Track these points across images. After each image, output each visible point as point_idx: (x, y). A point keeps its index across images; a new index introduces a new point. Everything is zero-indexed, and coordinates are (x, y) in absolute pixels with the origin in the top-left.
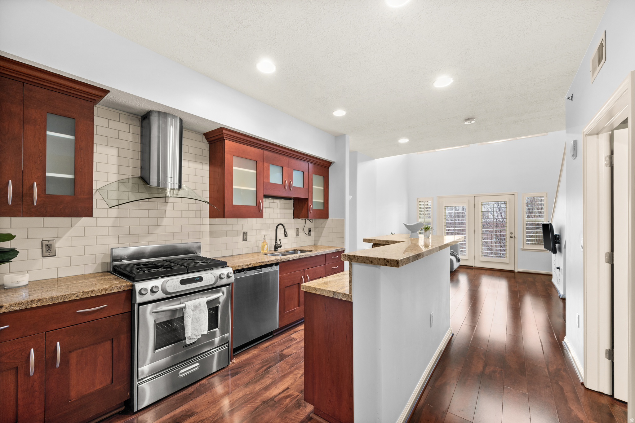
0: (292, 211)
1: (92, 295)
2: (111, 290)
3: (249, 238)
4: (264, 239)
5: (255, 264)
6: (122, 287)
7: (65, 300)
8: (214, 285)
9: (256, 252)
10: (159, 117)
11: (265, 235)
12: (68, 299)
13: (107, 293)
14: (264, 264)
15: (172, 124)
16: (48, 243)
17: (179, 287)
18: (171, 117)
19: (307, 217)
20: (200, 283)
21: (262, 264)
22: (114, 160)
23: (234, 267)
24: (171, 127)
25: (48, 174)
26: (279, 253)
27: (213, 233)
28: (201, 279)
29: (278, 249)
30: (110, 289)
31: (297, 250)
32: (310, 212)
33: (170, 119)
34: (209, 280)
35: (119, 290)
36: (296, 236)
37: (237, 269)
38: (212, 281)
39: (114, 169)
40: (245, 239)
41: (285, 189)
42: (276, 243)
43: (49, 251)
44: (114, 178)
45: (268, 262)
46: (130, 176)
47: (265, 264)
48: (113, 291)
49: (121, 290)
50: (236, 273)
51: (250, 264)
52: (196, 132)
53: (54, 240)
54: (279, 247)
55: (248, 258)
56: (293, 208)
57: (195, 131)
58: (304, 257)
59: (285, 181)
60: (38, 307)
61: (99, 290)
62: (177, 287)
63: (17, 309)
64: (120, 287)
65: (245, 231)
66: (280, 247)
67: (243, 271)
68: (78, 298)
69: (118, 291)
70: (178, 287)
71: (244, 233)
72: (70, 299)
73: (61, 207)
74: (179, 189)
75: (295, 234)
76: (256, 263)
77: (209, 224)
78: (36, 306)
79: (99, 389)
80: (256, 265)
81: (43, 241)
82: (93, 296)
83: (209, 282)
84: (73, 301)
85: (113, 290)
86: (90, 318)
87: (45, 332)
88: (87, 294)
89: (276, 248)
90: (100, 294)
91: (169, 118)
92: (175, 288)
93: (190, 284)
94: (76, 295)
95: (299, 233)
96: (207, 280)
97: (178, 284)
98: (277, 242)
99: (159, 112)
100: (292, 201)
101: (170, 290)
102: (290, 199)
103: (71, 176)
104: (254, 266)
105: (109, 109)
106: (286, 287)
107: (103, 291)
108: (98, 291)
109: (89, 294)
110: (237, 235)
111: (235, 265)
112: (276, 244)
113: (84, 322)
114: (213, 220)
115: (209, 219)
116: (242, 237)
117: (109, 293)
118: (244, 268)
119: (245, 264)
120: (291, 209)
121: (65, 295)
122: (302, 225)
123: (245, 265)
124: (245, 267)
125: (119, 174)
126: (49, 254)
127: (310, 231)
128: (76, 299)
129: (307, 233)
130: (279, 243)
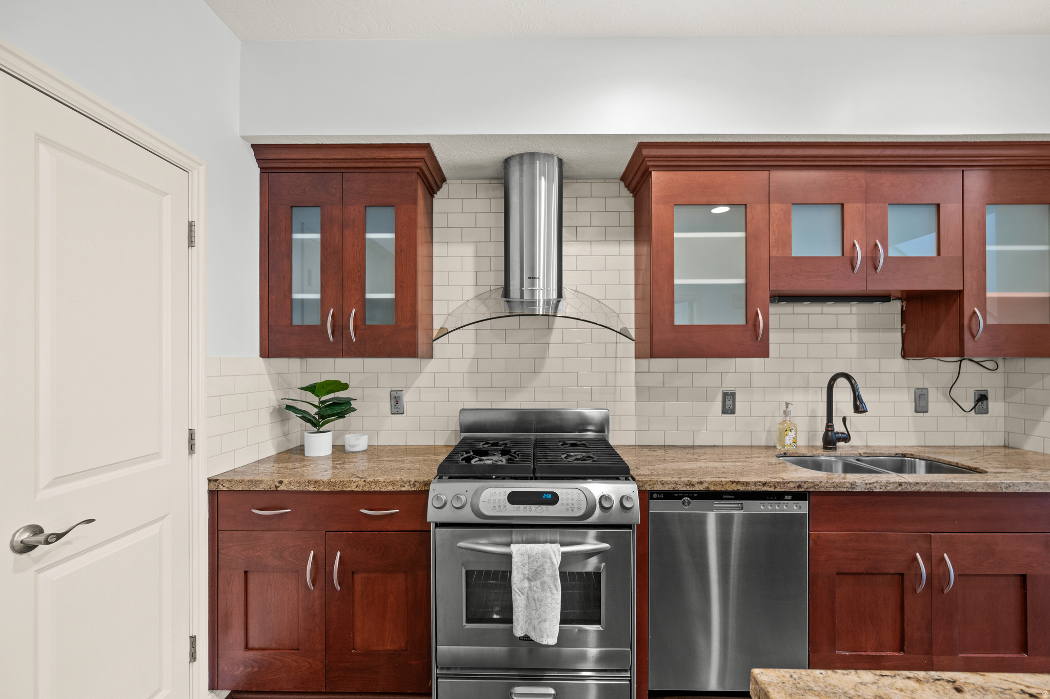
0: (898, 336)
1: (376, 489)
2: (401, 486)
3: (740, 406)
4: (785, 412)
5: (716, 485)
6: (417, 484)
7: (344, 489)
8: (585, 521)
9: (763, 443)
10: (521, 164)
11: (787, 404)
12: (346, 488)
13: (395, 489)
14: (749, 489)
15: (542, 174)
16: (396, 395)
17: (505, 506)
18: (542, 159)
19: (961, 354)
20: (550, 507)
21: (742, 488)
22: (470, 264)
23: (649, 483)
24: (543, 178)
25: (369, 296)
26: (833, 459)
27: (643, 392)
28: (553, 499)
29: (835, 444)
30: (400, 484)
31: (912, 456)
32: (973, 336)
33: (540, 163)
34: (572, 504)
35: (413, 489)
36: (916, 411)
37: (658, 489)
38: (579, 509)
39: (470, 278)
40: (728, 408)
41: (853, 268)
42: (827, 426)
43: (397, 406)
44: (470, 293)
45: (764, 484)
46: (493, 288)
47: (753, 488)
48: (403, 489)
49: (415, 490)
50: (658, 499)
51: (701, 483)
52: (605, 179)
53: (402, 391)
54: (839, 440)
55: (721, 460)
56: (900, 327)
57: (603, 179)
58: (924, 489)
59: (854, 245)
60: (314, 491)
61: (384, 482)
62: (499, 506)
63: (295, 489)
64: (414, 484)
65: (728, 388)
66: (846, 438)
67: (680, 498)
68: (358, 490)
69: (411, 490)
70: (502, 507)
71: (725, 395)
72: (349, 489)
73: (380, 343)
74: (559, 299)
75: (909, 406)
76: (721, 483)
77: (634, 371)
78: (313, 490)
79: (390, 650)
80: (719, 488)
81: (391, 391)
82: (377, 491)
83: (572, 510)
84: (352, 492)
85: (404, 487)
86: (376, 526)
87: (326, 531)
88: (369, 486)
89: (831, 440)
90: (386, 490)
91: (538, 162)
92: (497, 507)
93: (528, 506)
94: (356, 484)
95: (930, 404)
96: (567, 504)
97: (505, 500)
98: (832, 426)
99: (521, 156)
100: (896, 307)
101: (487, 510)
102: (884, 298)
103: (391, 296)
104: (712, 489)
105: (464, 181)
106: (838, 574)
107: (390, 485)
108: (384, 484)
109: (372, 487)
110: (707, 399)
111: (655, 478)
112: (827, 431)
113: (369, 530)
114: (644, 362)
115: (634, 359)
116: (718, 405)
117: (399, 490)
118: (681, 489)
119: (685, 479)
120: (892, 329)
121: (343, 481)
122: (948, 379)
123: (683, 482)
124: (684, 489)
125: (477, 285)
126: (397, 410)
127: (982, 398)
128: (356, 490)
129: (969, 404)
130: (838, 427)
